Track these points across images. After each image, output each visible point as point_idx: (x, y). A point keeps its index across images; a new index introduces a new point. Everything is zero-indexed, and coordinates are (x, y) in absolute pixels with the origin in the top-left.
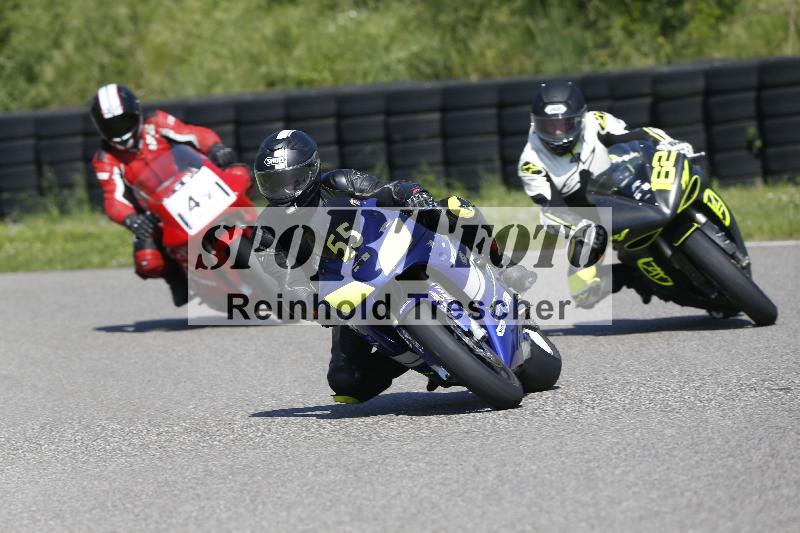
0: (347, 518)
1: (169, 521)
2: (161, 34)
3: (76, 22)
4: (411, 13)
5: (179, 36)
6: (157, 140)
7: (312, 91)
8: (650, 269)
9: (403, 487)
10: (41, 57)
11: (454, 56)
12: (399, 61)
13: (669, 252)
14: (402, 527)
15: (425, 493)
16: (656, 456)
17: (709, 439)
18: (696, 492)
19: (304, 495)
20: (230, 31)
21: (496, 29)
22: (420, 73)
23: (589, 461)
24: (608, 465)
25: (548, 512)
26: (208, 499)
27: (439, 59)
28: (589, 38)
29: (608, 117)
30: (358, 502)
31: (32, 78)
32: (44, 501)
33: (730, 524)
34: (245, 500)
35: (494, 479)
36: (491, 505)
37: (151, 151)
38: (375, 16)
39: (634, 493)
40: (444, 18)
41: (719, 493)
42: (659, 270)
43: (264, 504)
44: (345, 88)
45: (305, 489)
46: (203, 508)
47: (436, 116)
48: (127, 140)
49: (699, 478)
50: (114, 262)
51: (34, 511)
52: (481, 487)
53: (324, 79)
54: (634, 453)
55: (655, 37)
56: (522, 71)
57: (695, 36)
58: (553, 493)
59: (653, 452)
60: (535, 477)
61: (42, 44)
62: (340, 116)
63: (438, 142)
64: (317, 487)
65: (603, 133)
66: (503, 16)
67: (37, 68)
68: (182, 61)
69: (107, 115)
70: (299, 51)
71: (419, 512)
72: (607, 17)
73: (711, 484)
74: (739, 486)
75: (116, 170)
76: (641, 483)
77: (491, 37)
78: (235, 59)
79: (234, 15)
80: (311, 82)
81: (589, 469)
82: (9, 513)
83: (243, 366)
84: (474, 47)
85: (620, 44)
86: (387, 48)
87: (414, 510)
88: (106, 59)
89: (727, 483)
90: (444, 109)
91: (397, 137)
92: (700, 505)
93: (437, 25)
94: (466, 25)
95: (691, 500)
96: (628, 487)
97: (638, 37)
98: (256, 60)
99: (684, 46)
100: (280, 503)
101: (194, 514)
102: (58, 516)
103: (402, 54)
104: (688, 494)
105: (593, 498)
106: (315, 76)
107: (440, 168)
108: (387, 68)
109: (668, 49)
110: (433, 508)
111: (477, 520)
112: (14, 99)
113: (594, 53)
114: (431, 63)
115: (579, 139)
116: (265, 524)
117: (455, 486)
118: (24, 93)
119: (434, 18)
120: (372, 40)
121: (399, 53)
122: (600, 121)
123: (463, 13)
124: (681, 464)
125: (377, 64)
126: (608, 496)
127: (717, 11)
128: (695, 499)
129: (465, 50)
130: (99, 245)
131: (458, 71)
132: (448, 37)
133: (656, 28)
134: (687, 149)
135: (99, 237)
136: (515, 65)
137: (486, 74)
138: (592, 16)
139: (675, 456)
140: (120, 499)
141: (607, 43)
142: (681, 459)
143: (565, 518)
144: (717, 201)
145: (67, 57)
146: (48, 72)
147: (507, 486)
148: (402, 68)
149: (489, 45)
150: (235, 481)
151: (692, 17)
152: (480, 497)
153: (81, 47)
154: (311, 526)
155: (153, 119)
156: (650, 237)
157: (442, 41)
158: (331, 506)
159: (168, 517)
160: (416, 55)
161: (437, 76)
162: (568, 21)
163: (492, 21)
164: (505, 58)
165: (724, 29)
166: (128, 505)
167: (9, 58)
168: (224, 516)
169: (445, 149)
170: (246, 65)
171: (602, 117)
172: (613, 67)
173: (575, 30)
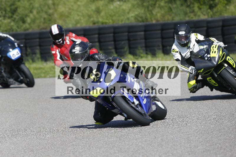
0: (117, 151)
1: (65, 152)
2: (61, 9)
3: (37, 5)
4: (135, 3)
5: (67, 9)
6: (69, 41)
7: (106, 26)
8: (211, 81)
9: (133, 142)
10: (27, 16)
11: (148, 15)
12: (132, 17)
13: (216, 76)
14: (133, 154)
15: (140, 144)
16: (208, 133)
17: (224, 128)
18: (220, 144)
19: (104, 145)
20: (82, 8)
21: (161, 7)
22: (138, 20)
23: (188, 135)
24: (194, 136)
25: (176, 150)
26: (76, 146)
27: (144, 16)
28: (188, 10)
29: (199, 35)
30: (120, 147)
31: (24, 22)
32: (28, 146)
33: (230, 153)
34: (87, 146)
35: (160, 140)
36: (159, 148)
37: (68, 45)
38: (125, 4)
39: (202, 144)
40: (145, 4)
41: (227, 144)
42: (213, 81)
43: (92, 147)
44: (116, 25)
45: (105, 143)
46: (75, 148)
47: (143, 33)
48: (60, 41)
49: (221, 140)
50: (48, 76)
51: (25, 149)
52: (157, 142)
53: (110, 22)
54: (202, 133)
55: (207, 9)
56: (168, 20)
57: (219, 9)
58: (178, 144)
59: (207, 132)
60: (172, 140)
61: (27, 12)
62: (114, 33)
63: (143, 41)
64: (108, 142)
65: (197, 40)
66: (162, 4)
67: (25, 19)
68: (68, 17)
69: (54, 34)
70: (102, 14)
71: (138, 150)
72: (193, 4)
73: (224, 142)
74: (233, 142)
75: (57, 50)
76: (204, 141)
77: (159, 10)
78: (83, 16)
79: (83, 3)
80: (106, 23)
81: (188, 137)
82: (18, 150)
83: (86, 107)
84: (154, 13)
85: (197, 12)
86: (128, 13)
87: (137, 149)
88: (46, 16)
89: (229, 141)
90: (145, 31)
91: (131, 39)
92: (221, 148)
93: (143, 6)
94: (151, 6)
95: (218, 146)
96: (200, 142)
97: (202, 10)
98: (90, 16)
99: (216, 12)
100: (97, 147)
101: (72, 150)
102: (32, 151)
103: (133, 15)
104: (218, 145)
105: (190, 145)
106: (107, 21)
107: (144, 48)
108: (128, 19)
109: (211, 13)
110: (142, 148)
111: (155, 152)
112: (19, 28)
113: (189, 14)
114: (141, 17)
115: (190, 41)
116: (93, 153)
117: (149, 142)
118: (22, 26)
119: (142, 4)
120: (124, 10)
121: (132, 14)
122: (196, 36)
123: (151, 2)
124: (216, 136)
125: (126, 17)
126: (194, 145)
127: (226, 2)
128: (220, 146)
129: (151, 14)
130: (44, 71)
131: (149, 19)
132: (146, 10)
133: (208, 7)
134: (222, 44)
135: (44, 69)
136: (166, 18)
137: (158, 21)
138: (189, 4)
139: (214, 133)
140: (50, 146)
141: (193, 11)
142: (216, 134)
143: (182, 151)
144: (231, 60)
145: (34, 16)
146: (29, 20)
147: (164, 142)
148: (133, 19)
149: (158, 12)
150: (84, 140)
151: (218, 4)
152: (156, 145)
153: (38, 13)
154: (106, 154)
155: (68, 35)
156: (210, 71)
157: (145, 10)
158: (112, 148)
159: (64, 151)
160: (137, 15)
161: (143, 21)
162: (182, 5)
163: (159, 5)
164: (163, 16)
165: (228, 7)
166: (53, 148)
167: (17, 16)
168: (81, 151)
169: (146, 43)
170: (87, 18)
171: (197, 35)
172: (195, 19)
173: (184, 8)
